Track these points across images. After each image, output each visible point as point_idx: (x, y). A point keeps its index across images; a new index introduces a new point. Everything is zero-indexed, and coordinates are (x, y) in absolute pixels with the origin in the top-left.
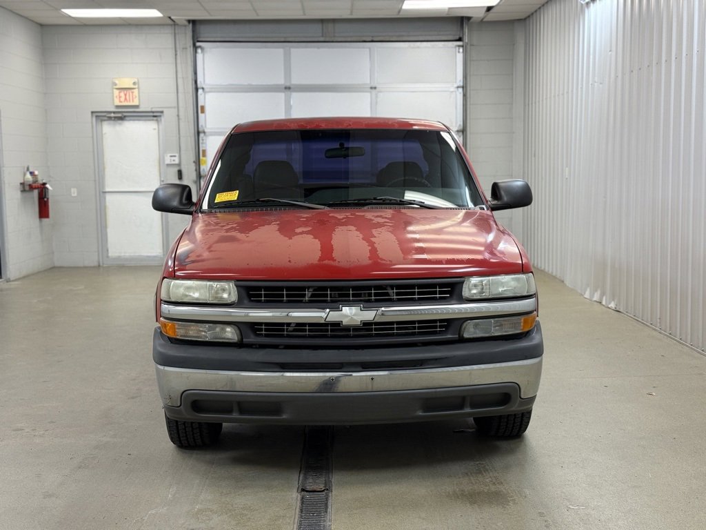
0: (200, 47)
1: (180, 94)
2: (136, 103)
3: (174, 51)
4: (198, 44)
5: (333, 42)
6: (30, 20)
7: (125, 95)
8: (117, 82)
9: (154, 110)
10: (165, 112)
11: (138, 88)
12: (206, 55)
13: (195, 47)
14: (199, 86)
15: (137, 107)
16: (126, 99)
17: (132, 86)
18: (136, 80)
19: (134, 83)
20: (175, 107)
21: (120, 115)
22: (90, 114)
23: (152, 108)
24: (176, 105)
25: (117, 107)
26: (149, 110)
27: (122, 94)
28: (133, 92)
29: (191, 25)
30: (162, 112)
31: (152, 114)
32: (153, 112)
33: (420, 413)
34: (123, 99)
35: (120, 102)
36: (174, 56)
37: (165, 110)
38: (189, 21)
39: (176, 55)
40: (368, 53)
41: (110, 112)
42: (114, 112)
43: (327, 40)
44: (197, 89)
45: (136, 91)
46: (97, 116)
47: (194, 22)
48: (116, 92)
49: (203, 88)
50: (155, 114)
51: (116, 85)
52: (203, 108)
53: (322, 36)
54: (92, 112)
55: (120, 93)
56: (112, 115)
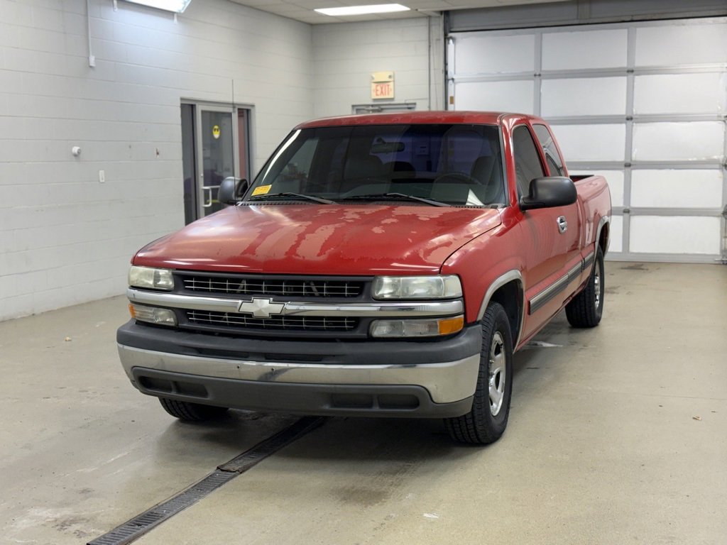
0: (451, 38)
1: (432, 86)
2: (391, 96)
3: (427, 42)
4: (450, 35)
5: (588, 24)
6: (298, 21)
7: (382, 88)
8: (374, 76)
9: (407, 102)
10: (417, 103)
11: (394, 81)
12: (457, 45)
13: (446, 38)
14: (450, 76)
15: (392, 99)
16: (382, 92)
17: (388, 79)
18: (392, 74)
19: (390, 77)
20: (426, 99)
21: (377, 108)
22: (351, 107)
23: (406, 100)
24: (428, 97)
25: (375, 100)
26: (403, 102)
27: (379, 88)
28: (388, 85)
29: (443, 16)
30: (415, 104)
31: (406, 106)
32: (408, 104)
33: (327, 407)
34: (379, 93)
35: (377, 95)
36: (428, 48)
37: (418, 102)
38: (441, 12)
39: (430, 46)
40: (626, 34)
41: (368, 106)
42: (372, 106)
43: (582, 22)
44: (446, 80)
45: (391, 84)
46: (357, 110)
47: (446, 13)
48: (374, 86)
49: (453, 79)
50: (409, 106)
51: (373, 78)
52: (452, 98)
53: (578, 19)
54: (353, 106)
55: (377, 86)
56: (371, 108)
